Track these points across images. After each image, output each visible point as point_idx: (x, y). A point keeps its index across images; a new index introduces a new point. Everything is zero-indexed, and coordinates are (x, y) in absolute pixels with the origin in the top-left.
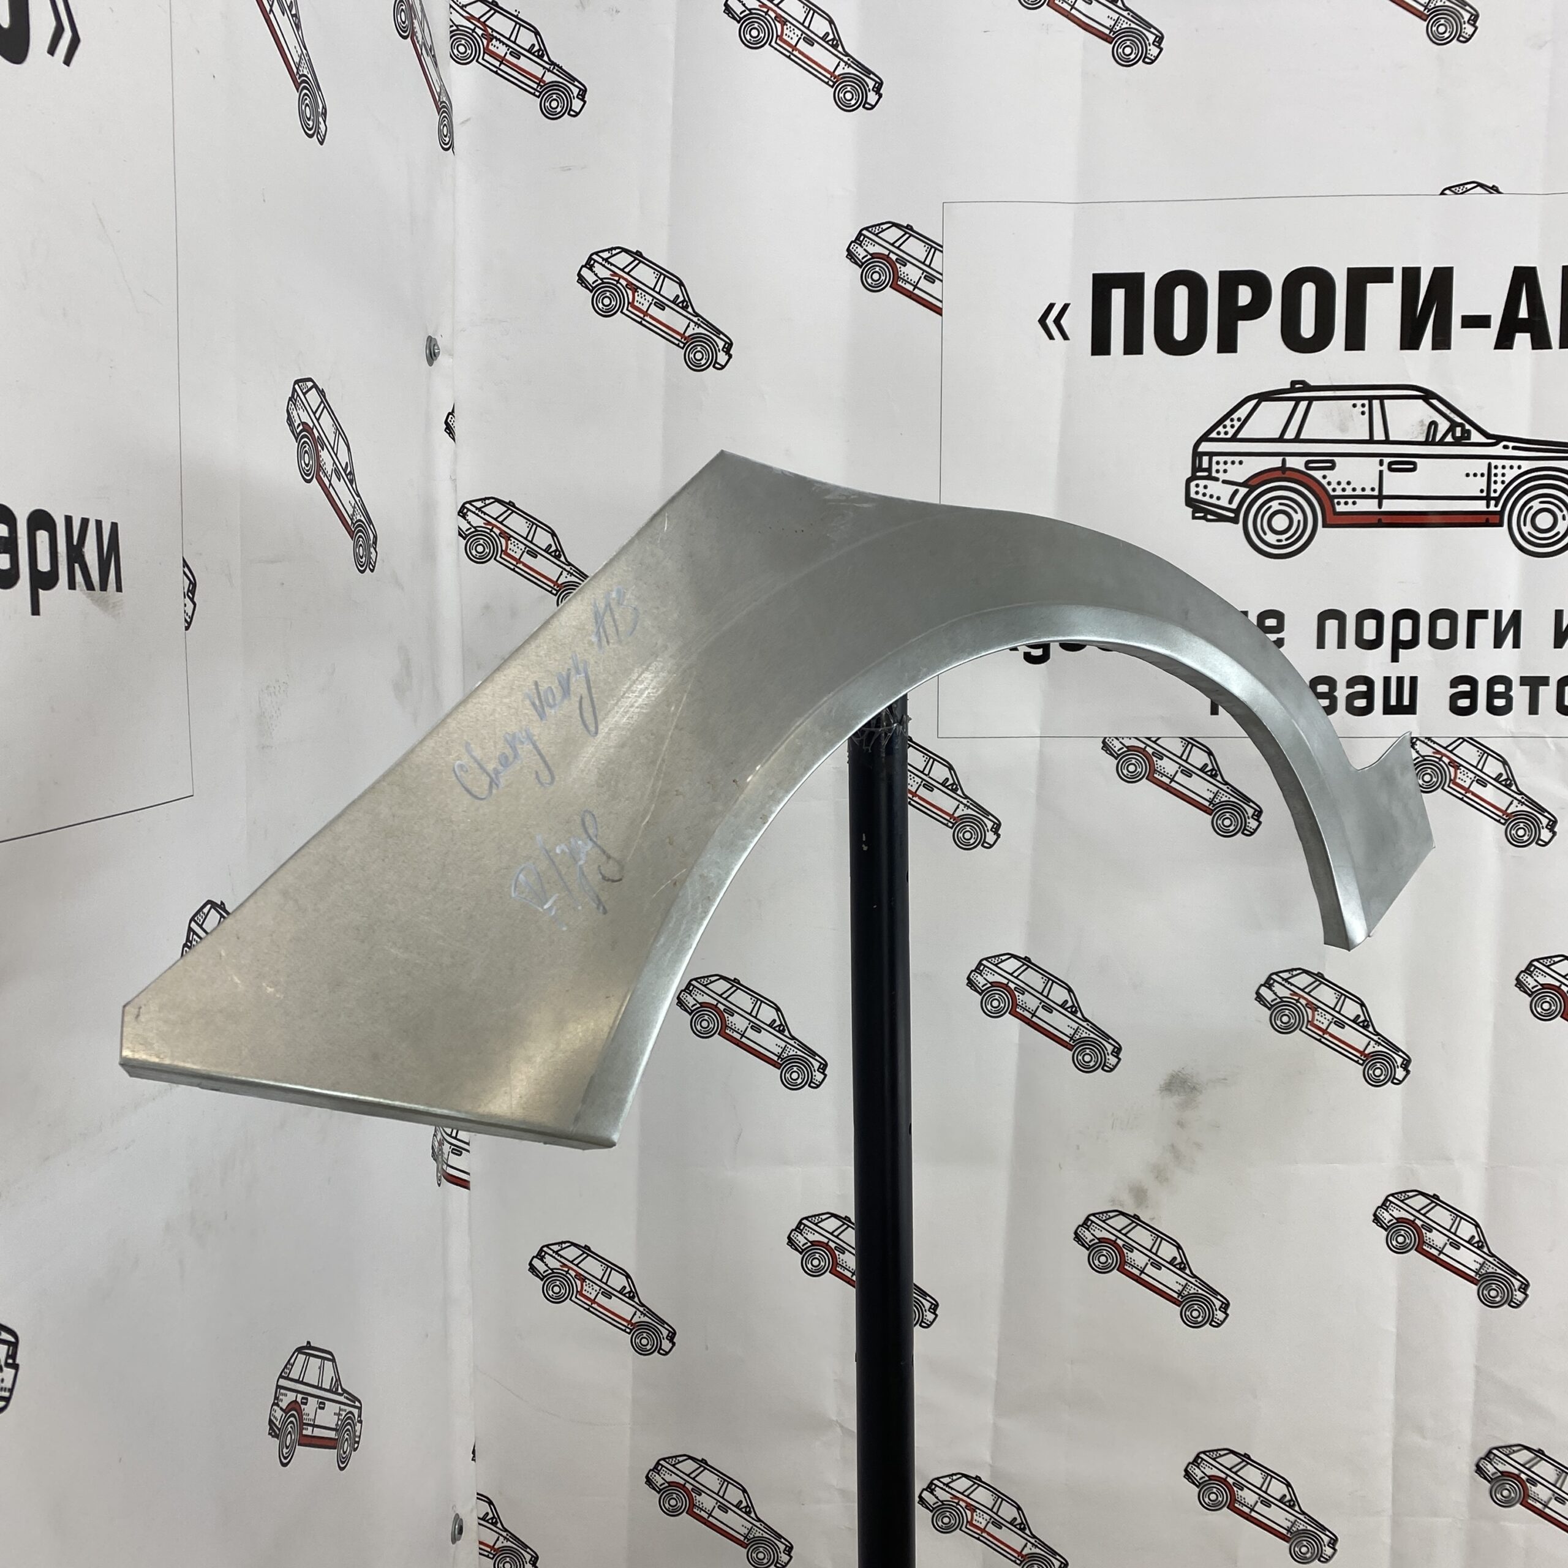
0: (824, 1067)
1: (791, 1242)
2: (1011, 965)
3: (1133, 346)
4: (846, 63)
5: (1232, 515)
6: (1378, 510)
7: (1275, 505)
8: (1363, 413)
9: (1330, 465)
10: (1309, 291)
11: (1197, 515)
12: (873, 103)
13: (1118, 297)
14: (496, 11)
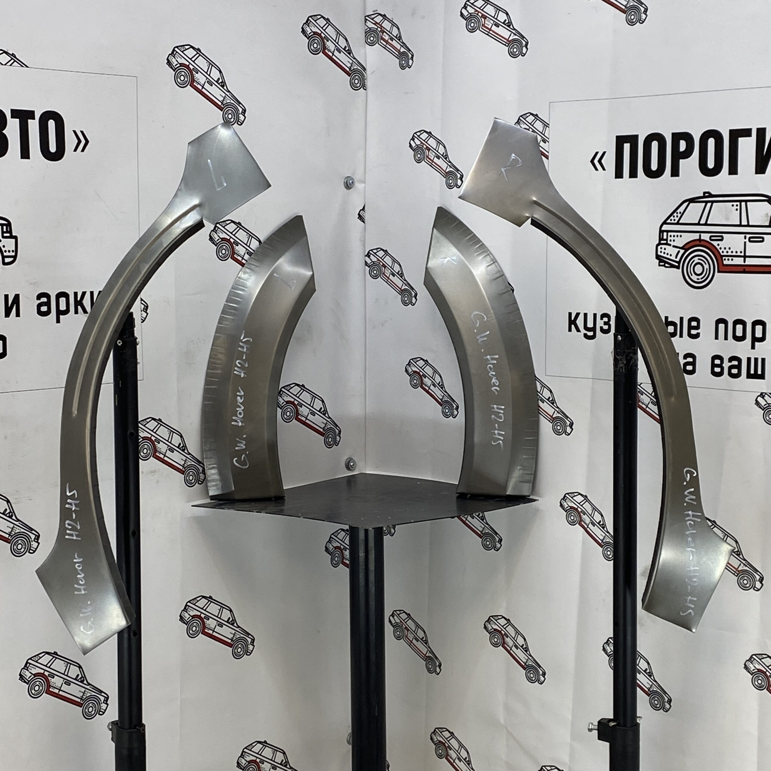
0: (500, 540)
1: (485, 627)
2: (579, 499)
3: (633, 174)
4: (514, 34)
5: (677, 264)
6: (743, 264)
7: (696, 260)
8: (737, 210)
9: (720, 238)
10: (711, 142)
11: (661, 264)
12: (525, 53)
13: (627, 147)
14: (385, 19)
